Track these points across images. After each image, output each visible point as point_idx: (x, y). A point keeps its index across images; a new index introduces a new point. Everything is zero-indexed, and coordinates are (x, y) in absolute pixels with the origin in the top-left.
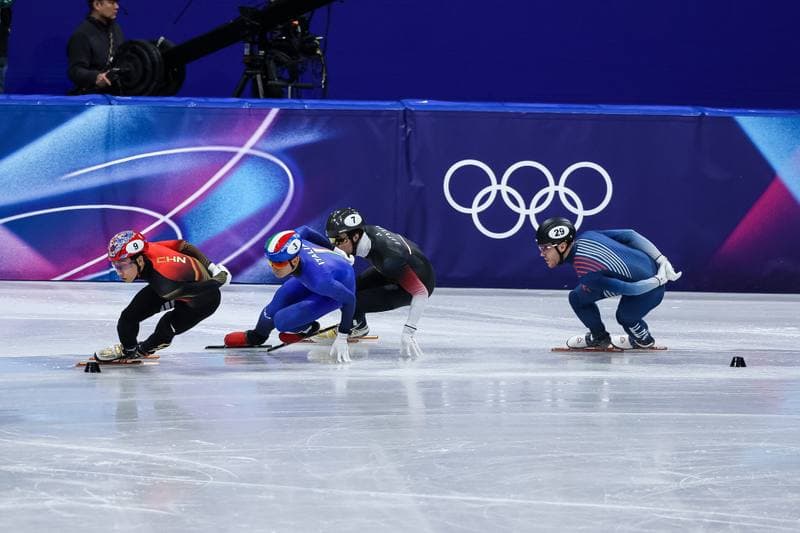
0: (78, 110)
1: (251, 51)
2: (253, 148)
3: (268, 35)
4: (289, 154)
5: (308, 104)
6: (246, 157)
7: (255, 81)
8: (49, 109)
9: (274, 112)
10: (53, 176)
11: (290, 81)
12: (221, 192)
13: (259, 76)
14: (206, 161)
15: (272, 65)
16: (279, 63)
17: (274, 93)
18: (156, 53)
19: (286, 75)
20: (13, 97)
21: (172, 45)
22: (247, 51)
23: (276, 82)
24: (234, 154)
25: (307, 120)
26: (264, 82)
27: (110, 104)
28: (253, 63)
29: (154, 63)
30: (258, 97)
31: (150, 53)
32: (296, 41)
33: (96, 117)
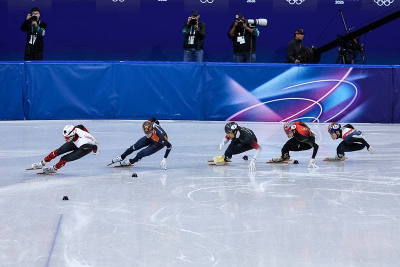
0: (289, 68)
1: (341, 49)
2: (344, 80)
3: (346, 44)
4: (355, 82)
5: (362, 66)
6: (342, 83)
7: (342, 59)
8: (279, 68)
9: (351, 68)
10: (281, 89)
11: (353, 59)
12: (334, 94)
13: (343, 58)
14: (329, 84)
15: (347, 53)
16: (349, 53)
17: (348, 62)
18: (311, 51)
19: (352, 56)
20: (268, 64)
21: (316, 48)
22: (340, 49)
23: (348, 59)
24: (338, 82)
25: (361, 72)
26: (345, 58)
27: (299, 66)
28: (342, 53)
29: (311, 54)
30: (343, 64)
31: (309, 51)
32: (355, 46)
33: (294, 70)
